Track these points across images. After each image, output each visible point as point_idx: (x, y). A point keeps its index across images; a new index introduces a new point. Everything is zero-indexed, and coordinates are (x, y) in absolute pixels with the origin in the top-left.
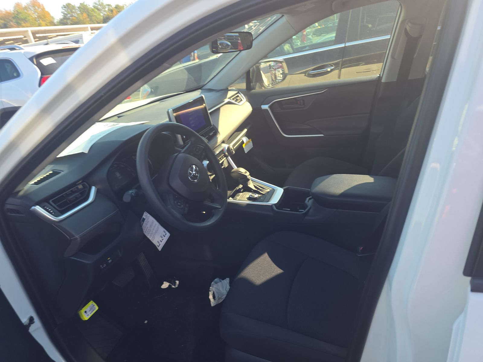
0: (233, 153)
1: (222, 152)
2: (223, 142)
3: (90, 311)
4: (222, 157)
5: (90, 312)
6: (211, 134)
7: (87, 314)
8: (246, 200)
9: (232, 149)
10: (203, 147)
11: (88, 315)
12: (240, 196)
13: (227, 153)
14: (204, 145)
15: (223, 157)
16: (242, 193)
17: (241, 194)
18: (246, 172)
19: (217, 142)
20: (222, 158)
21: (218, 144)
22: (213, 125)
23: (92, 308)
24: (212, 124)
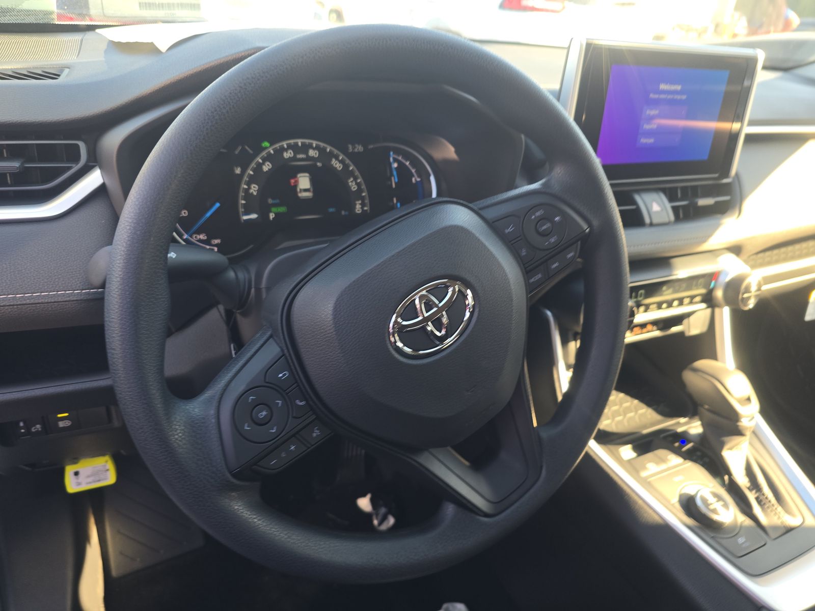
0: (746, 305)
1: (701, 281)
2: (736, 250)
3: (88, 477)
4: (692, 297)
5: (90, 480)
6: (702, 202)
7: (77, 479)
8: (675, 500)
9: (754, 288)
10: (585, 226)
11: (79, 484)
12: (663, 466)
13: (719, 294)
14: (595, 223)
15: (698, 299)
16: (680, 460)
17: (674, 460)
18: (749, 399)
19: (704, 240)
20: (686, 301)
21: (706, 246)
22: (737, 175)
23: (96, 474)
24: (733, 172)
